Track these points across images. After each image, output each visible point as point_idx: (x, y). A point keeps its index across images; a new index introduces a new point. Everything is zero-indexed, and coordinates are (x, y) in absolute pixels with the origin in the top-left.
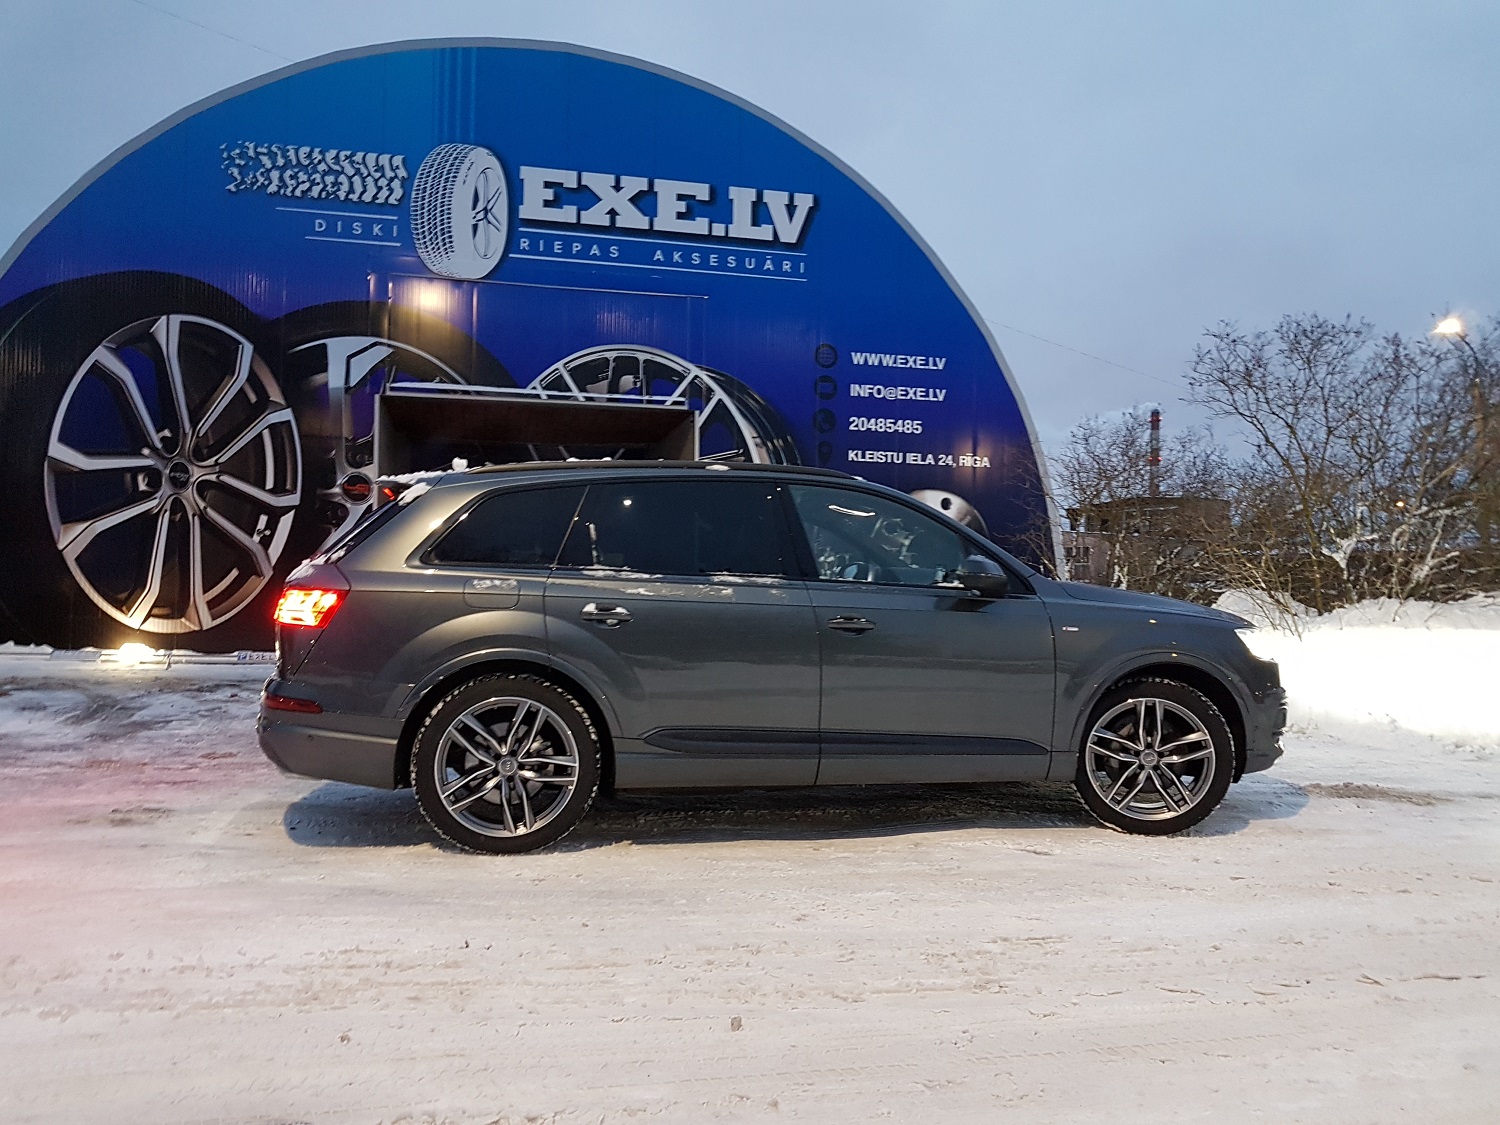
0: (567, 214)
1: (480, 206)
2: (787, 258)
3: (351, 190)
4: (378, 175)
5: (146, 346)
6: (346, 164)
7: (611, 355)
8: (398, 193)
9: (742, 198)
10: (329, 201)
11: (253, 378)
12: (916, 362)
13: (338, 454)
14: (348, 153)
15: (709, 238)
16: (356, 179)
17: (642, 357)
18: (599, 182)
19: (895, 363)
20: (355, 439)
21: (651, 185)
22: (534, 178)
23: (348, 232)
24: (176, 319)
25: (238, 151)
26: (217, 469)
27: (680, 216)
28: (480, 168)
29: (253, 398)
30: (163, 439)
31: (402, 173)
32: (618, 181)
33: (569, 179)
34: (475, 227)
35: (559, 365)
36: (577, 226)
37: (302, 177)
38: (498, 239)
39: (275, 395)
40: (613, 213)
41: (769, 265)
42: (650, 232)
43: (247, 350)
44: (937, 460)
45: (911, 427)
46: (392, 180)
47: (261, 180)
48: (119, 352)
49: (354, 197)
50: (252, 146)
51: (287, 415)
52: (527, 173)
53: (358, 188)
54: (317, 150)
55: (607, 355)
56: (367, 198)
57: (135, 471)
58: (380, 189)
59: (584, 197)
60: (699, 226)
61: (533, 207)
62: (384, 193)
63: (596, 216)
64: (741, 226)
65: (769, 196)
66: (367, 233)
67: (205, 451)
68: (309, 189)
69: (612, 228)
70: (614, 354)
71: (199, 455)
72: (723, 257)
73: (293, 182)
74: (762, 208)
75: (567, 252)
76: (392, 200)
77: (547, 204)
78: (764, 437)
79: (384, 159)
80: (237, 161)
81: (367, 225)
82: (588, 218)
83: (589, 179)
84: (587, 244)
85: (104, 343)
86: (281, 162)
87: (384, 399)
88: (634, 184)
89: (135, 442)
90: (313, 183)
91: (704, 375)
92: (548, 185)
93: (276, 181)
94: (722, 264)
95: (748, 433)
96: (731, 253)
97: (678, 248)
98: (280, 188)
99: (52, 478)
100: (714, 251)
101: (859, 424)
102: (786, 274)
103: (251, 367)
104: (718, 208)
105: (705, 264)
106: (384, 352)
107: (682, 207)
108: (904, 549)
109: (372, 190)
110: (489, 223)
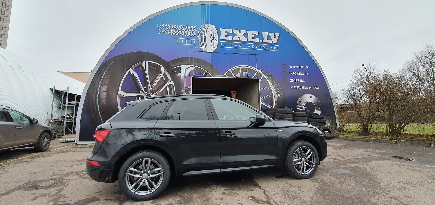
0: (230, 38)
1: (212, 37)
2: (275, 46)
3: (185, 34)
4: (190, 31)
5: (141, 68)
6: (184, 28)
7: (241, 68)
8: (195, 34)
9: (265, 34)
10: (180, 35)
11: (165, 75)
12: (302, 67)
13: (184, 91)
14: (184, 26)
15: (259, 42)
16: (186, 31)
17: (247, 68)
18: (236, 31)
19: (298, 67)
20: (187, 88)
21: (247, 32)
22: (223, 31)
23: (184, 43)
24: (147, 62)
25: (160, 26)
26: (157, 95)
27: (253, 38)
28: (212, 29)
29: (165, 79)
30: (144, 89)
31: (195, 30)
32: (240, 31)
33: (230, 31)
34: (211, 41)
35: (230, 70)
36: (232, 40)
37: (174, 31)
38: (216, 44)
39: (169, 78)
40: (239, 38)
41: (271, 48)
42: (247, 41)
43: (163, 68)
44: (308, 88)
45: (302, 81)
46: (193, 31)
47: (166, 32)
48: (135, 69)
49: (186, 35)
50: (163, 25)
51: (172, 83)
52: (221, 29)
53: (186, 33)
54: (177, 25)
55: (240, 67)
56: (188, 35)
57: (138, 96)
58: (191, 33)
59: (233, 34)
60: (257, 40)
61: (223, 37)
62: (192, 34)
63: (236, 38)
64: (265, 40)
65: (270, 34)
66: (189, 43)
67: (154, 91)
68: (176, 34)
69: (239, 41)
70: (241, 67)
71: (153, 92)
72: (262, 46)
73: (172, 32)
74: (269, 37)
75: (230, 46)
76: (194, 36)
77: (226, 36)
78: (273, 84)
79: (192, 27)
80: (160, 28)
81: (188, 41)
82: (234, 39)
83: (234, 31)
84: (234, 44)
85: (131, 68)
86: (170, 28)
87: (193, 78)
88: (243, 32)
89: (139, 90)
90: (177, 32)
91: (260, 71)
92: (226, 32)
93: (169, 32)
94: (262, 48)
95: (270, 83)
96: (264, 45)
97: (253, 45)
98: (169, 34)
99: (119, 99)
100: (260, 45)
101: (292, 80)
102: (275, 50)
103: (164, 72)
104: (260, 36)
105: (258, 48)
106: (193, 68)
107: (253, 36)
108: (304, 107)
109: (189, 34)
110: (214, 40)
